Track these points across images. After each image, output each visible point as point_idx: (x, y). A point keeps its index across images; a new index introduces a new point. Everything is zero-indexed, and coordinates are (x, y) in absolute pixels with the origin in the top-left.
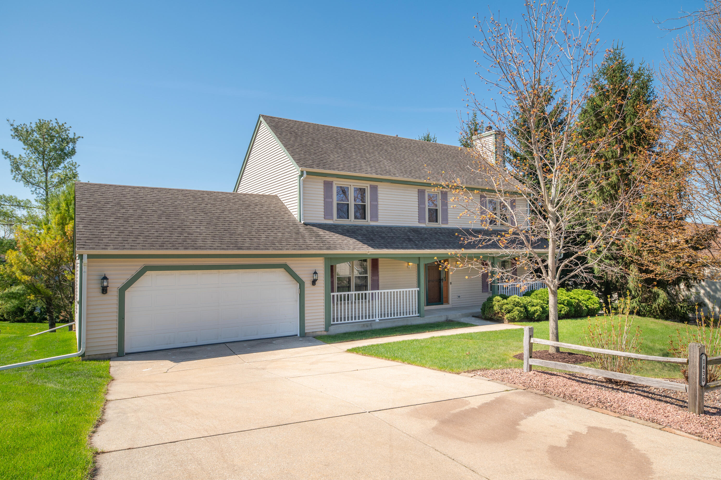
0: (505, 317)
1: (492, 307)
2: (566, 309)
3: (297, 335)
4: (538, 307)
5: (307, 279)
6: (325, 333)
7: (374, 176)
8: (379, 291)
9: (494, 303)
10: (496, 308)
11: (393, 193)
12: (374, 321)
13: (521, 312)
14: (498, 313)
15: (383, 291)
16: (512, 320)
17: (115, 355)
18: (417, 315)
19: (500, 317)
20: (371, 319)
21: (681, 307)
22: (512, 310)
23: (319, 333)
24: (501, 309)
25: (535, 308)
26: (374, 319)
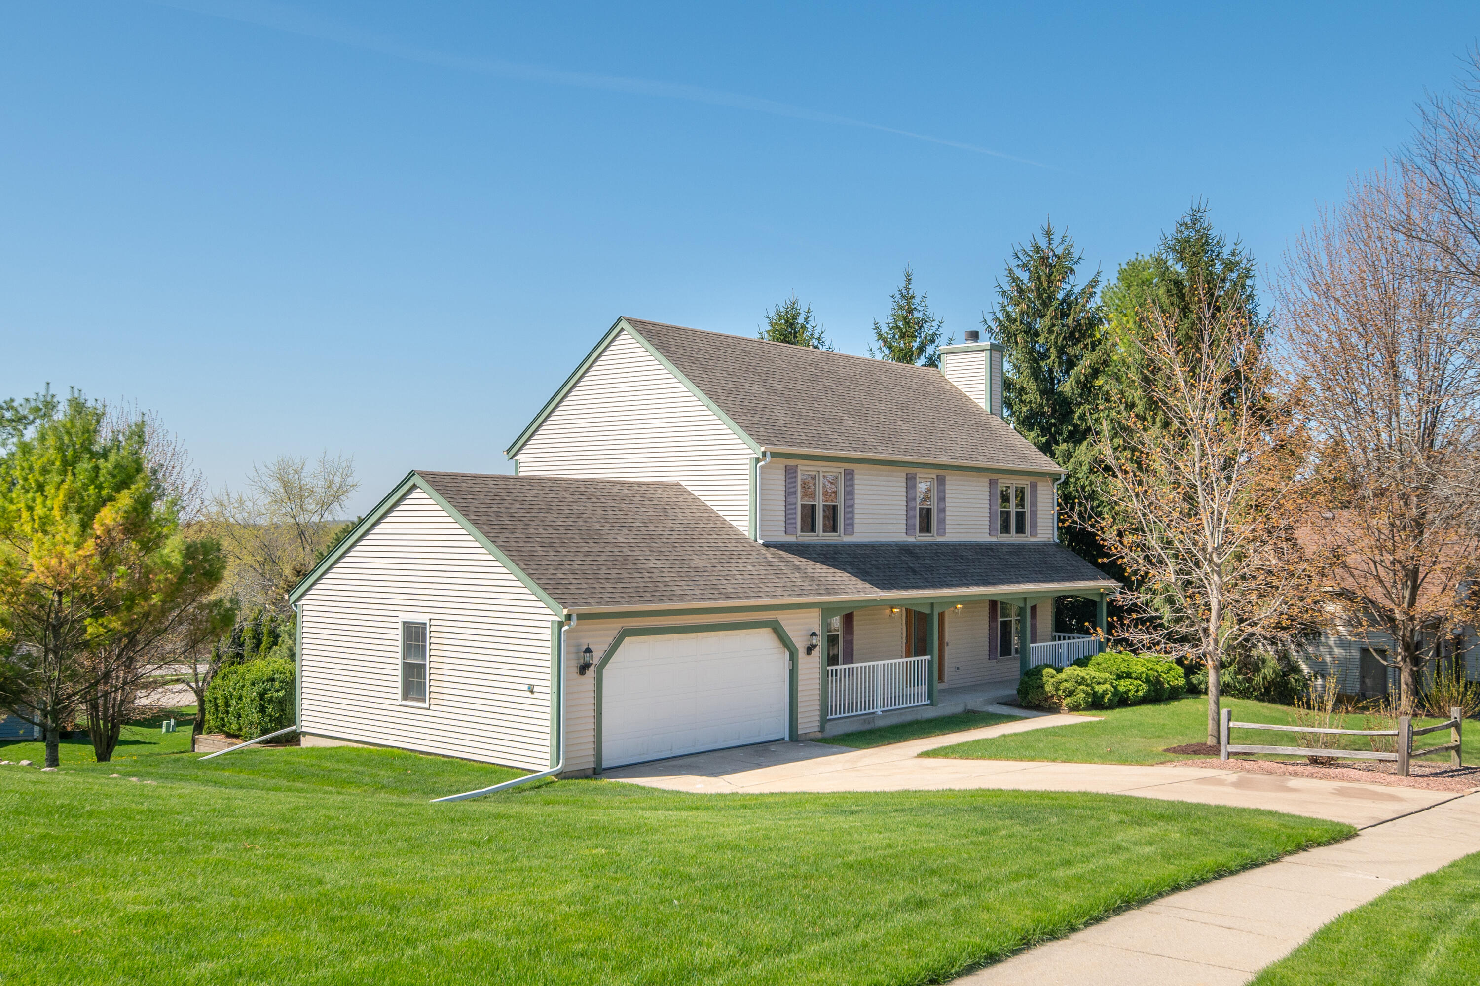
0: (1064, 703)
1: (1042, 687)
2: (1145, 687)
3: (783, 739)
4: (1107, 686)
5: (800, 644)
6: (819, 735)
7: (852, 454)
8: (855, 665)
9: (1045, 679)
10: (1049, 688)
11: (874, 483)
12: (873, 713)
13: (1087, 694)
14: (1052, 696)
15: (859, 665)
16: (1075, 708)
17: (591, 772)
18: (927, 702)
19: (1056, 703)
20: (871, 711)
21: (1296, 681)
22: (1074, 691)
23: (812, 736)
24: (1057, 689)
25: (1104, 687)
26: (875, 710)
